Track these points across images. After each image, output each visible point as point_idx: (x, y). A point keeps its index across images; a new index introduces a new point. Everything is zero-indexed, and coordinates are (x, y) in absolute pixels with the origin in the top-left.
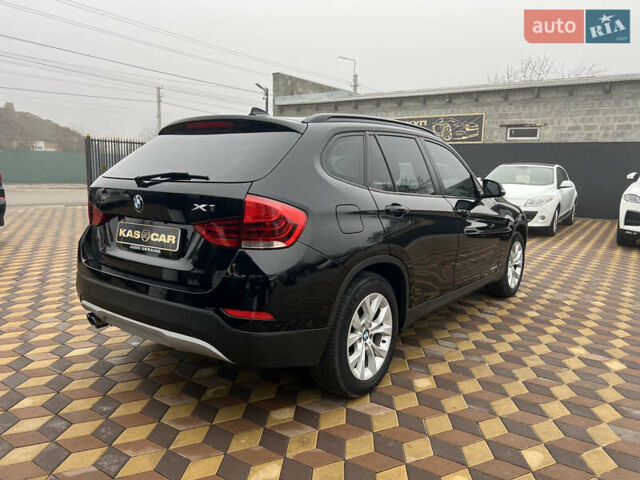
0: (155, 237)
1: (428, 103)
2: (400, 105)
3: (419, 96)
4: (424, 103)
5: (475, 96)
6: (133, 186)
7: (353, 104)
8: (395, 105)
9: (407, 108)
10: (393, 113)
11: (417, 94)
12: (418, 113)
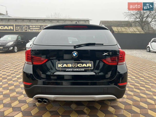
0: (80, 65)
1: (38, 21)
2: (30, 21)
3: (36, 19)
4: (37, 21)
5: (51, 20)
6: (72, 48)
7: (15, 20)
8: (29, 21)
9: (32, 22)
10: (28, 23)
11: (35, 19)
12: (36, 24)
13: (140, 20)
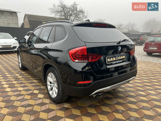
0: (120, 58)
13: (64, 17)
